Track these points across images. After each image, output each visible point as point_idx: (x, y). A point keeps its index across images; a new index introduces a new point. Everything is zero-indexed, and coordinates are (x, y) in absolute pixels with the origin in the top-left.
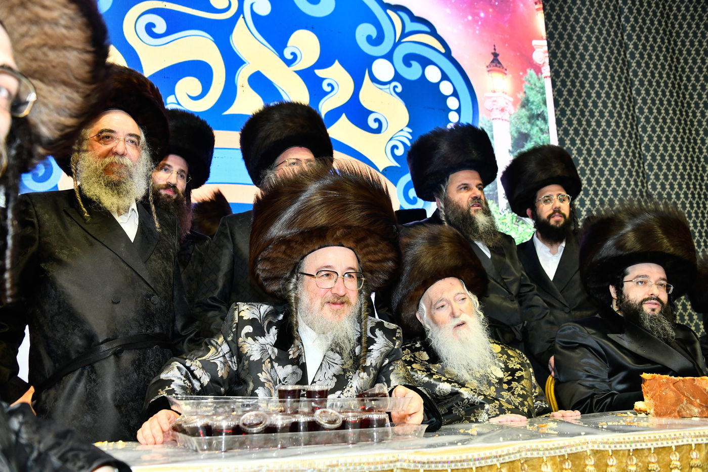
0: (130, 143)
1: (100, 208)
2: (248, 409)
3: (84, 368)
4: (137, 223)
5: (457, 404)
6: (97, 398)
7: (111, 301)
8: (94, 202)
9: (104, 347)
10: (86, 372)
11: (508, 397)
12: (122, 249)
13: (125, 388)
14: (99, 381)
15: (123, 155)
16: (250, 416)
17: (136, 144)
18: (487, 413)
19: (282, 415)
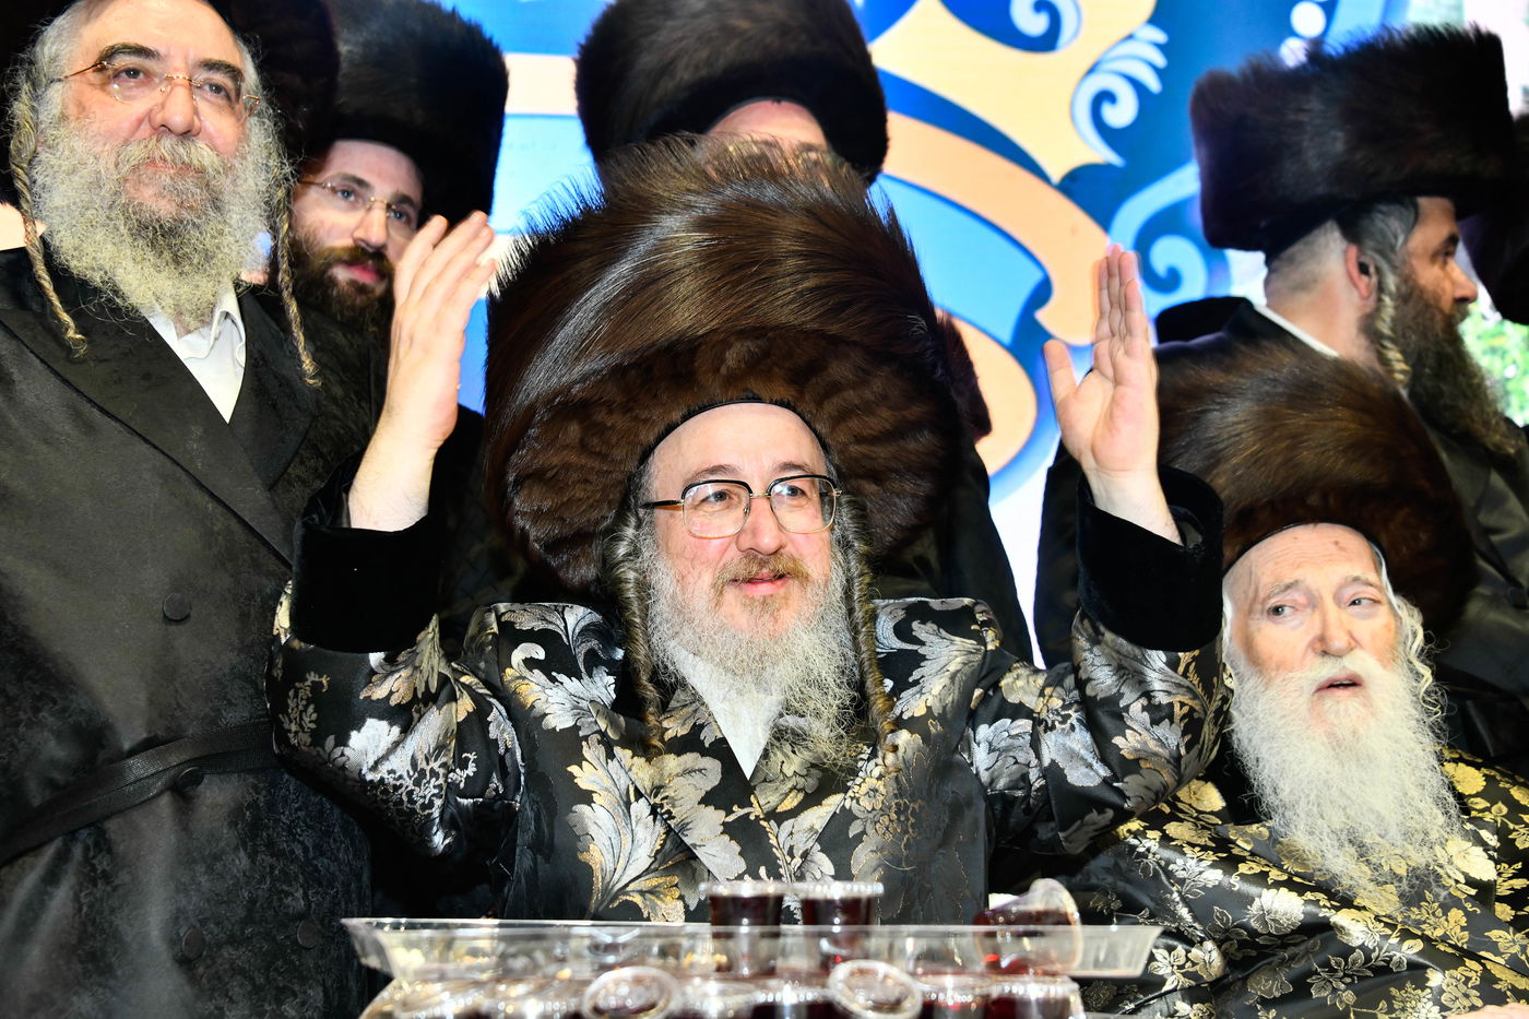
0: (210, 95)
1: (116, 311)
2: (611, 959)
3: (72, 835)
4: (242, 359)
5: (1326, 964)
6: (116, 936)
7: (159, 616)
8: (97, 291)
9: (139, 767)
10: (77, 851)
11: (1516, 949)
12: (194, 446)
13: (208, 901)
14: (123, 877)
15: (187, 134)
16: (617, 983)
17: (229, 96)
18: (1437, 1002)
19: (724, 980)
